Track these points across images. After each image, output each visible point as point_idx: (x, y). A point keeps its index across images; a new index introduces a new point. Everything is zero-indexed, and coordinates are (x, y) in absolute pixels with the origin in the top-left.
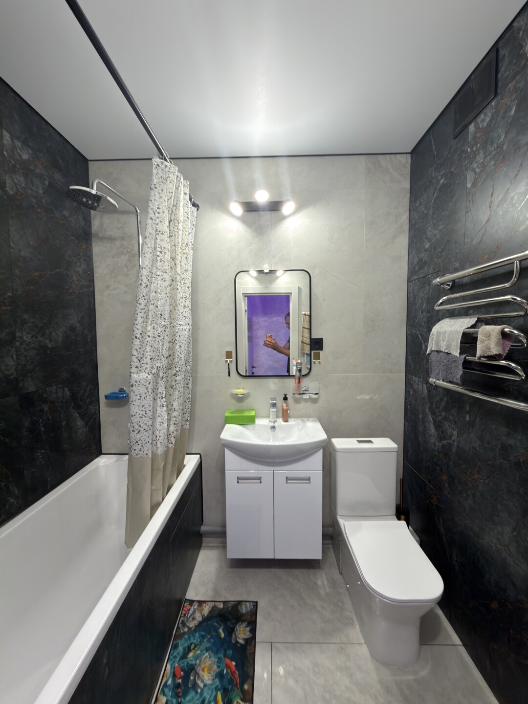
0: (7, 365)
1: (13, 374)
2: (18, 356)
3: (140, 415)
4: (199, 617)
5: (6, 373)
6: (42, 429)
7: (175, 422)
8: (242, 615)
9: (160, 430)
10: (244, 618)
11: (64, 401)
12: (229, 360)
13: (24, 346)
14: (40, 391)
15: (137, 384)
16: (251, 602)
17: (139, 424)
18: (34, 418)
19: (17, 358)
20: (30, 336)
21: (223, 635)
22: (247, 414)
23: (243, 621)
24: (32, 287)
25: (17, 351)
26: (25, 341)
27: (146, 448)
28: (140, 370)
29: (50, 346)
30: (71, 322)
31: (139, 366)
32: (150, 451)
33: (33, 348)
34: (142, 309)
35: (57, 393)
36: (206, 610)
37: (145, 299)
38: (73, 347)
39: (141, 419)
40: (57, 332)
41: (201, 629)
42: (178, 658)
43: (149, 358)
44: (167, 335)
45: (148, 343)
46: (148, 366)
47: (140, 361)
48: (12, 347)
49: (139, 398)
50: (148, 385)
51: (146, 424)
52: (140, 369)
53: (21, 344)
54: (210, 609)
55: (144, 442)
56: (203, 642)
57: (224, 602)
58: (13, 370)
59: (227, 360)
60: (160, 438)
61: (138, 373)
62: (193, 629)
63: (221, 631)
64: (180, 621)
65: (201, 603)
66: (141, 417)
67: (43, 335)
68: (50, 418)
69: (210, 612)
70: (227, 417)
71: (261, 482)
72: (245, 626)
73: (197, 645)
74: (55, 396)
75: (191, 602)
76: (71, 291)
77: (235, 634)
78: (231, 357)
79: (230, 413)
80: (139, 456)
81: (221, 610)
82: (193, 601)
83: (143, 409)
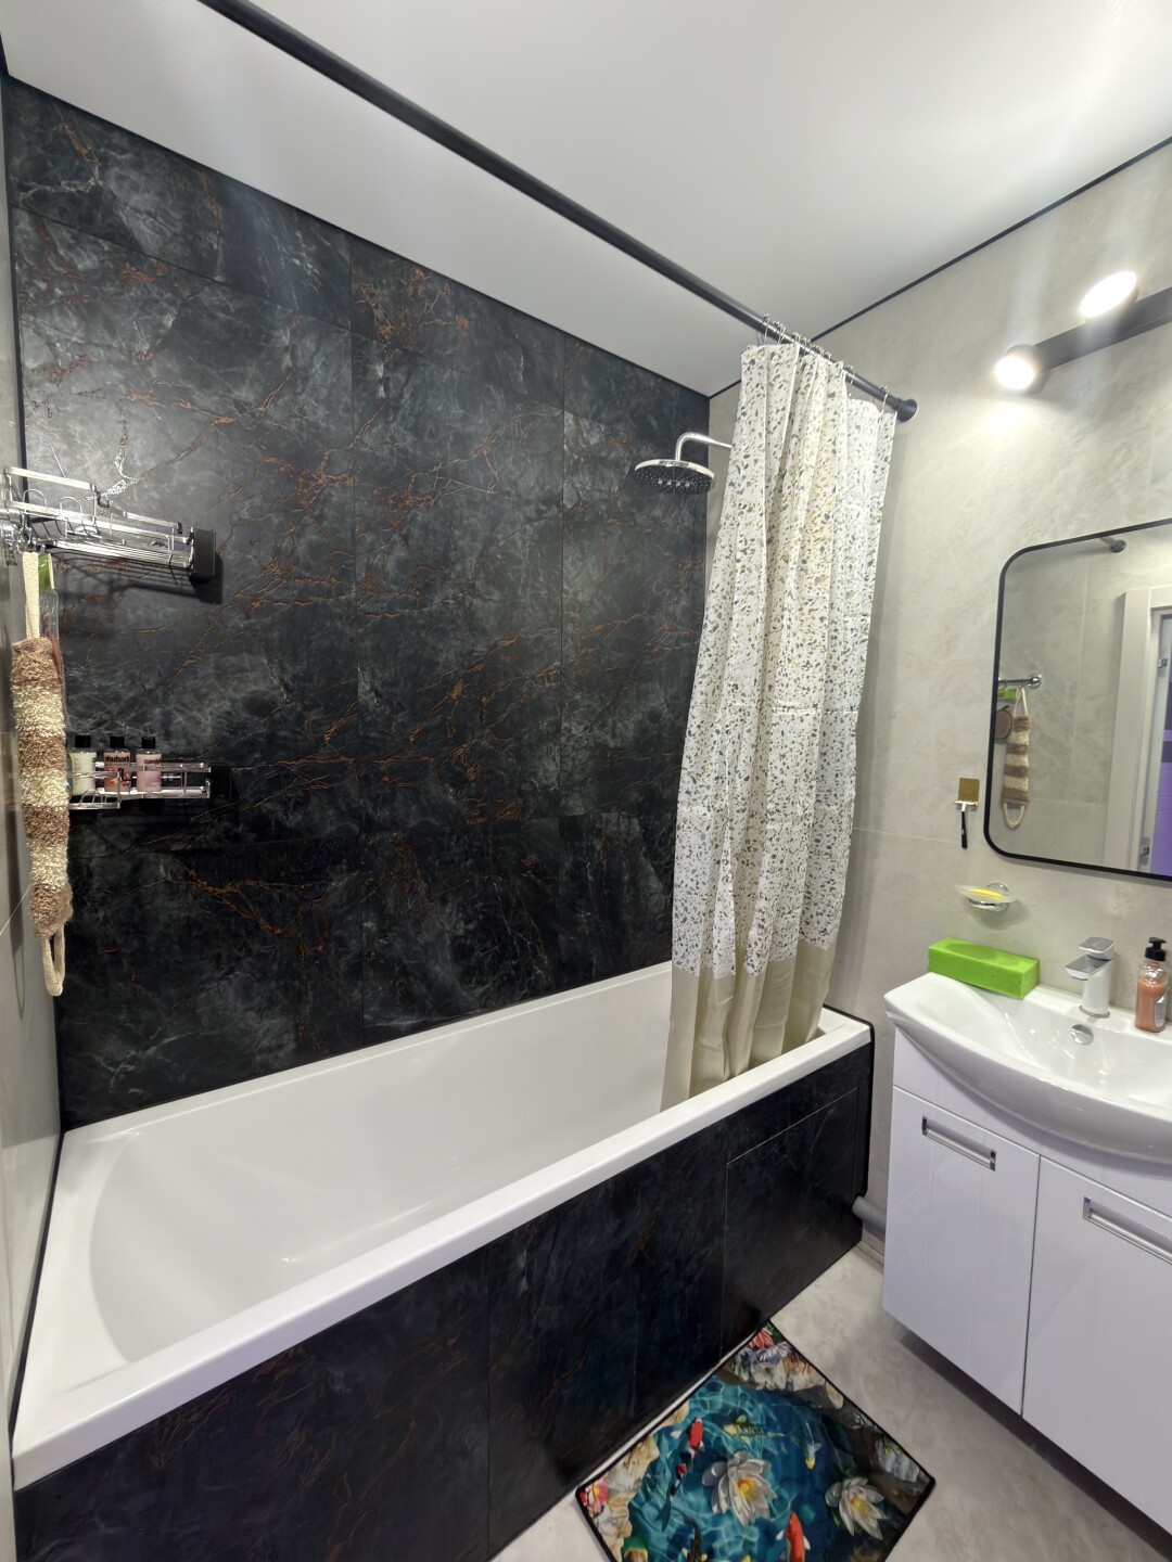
0: (546, 771)
1: (554, 785)
2: (562, 757)
3: (688, 889)
4: (779, 1378)
5: (545, 782)
6: (590, 878)
7: (762, 923)
8: (880, 1471)
9: (720, 929)
10: (879, 1479)
11: (629, 840)
12: (964, 803)
13: (572, 743)
14: (592, 816)
15: (686, 826)
16: (918, 1465)
17: (686, 905)
18: (580, 858)
19: (561, 762)
20: (581, 728)
21: (811, 1463)
22: (1000, 963)
23: (872, 1484)
24: (590, 650)
25: (561, 750)
26: (574, 735)
27: (691, 957)
28: (695, 800)
29: (612, 744)
30: (653, 705)
31: (693, 791)
32: (698, 964)
33: (585, 747)
34: (704, 676)
35: (618, 824)
36: (802, 1380)
37: (710, 656)
38: (652, 749)
39: (689, 896)
40: (626, 722)
41: (774, 1405)
42: (708, 1412)
43: (714, 775)
44: (749, 731)
45: (716, 746)
46: (710, 793)
47: (695, 782)
48: (555, 744)
49: (688, 853)
50: (706, 833)
51: (695, 908)
52: (694, 796)
53: (568, 740)
54: (811, 1386)
55: (690, 944)
56: (766, 1432)
57: (847, 1400)
58: (554, 779)
59: (960, 802)
60: (719, 946)
61: (689, 804)
62: (758, 1389)
63: (812, 1450)
64: (742, 1352)
65: (795, 1355)
66: (689, 893)
67: (602, 726)
68: (605, 863)
69: (808, 1391)
70: (934, 956)
71: (993, 1166)
72: (873, 1499)
73: (752, 1425)
74: (615, 829)
75: (778, 1337)
76: (656, 649)
77: (841, 1490)
78: (974, 797)
79: (950, 947)
80: (680, 967)
81: (832, 1408)
82: (784, 1339)
83: (693, 876)
